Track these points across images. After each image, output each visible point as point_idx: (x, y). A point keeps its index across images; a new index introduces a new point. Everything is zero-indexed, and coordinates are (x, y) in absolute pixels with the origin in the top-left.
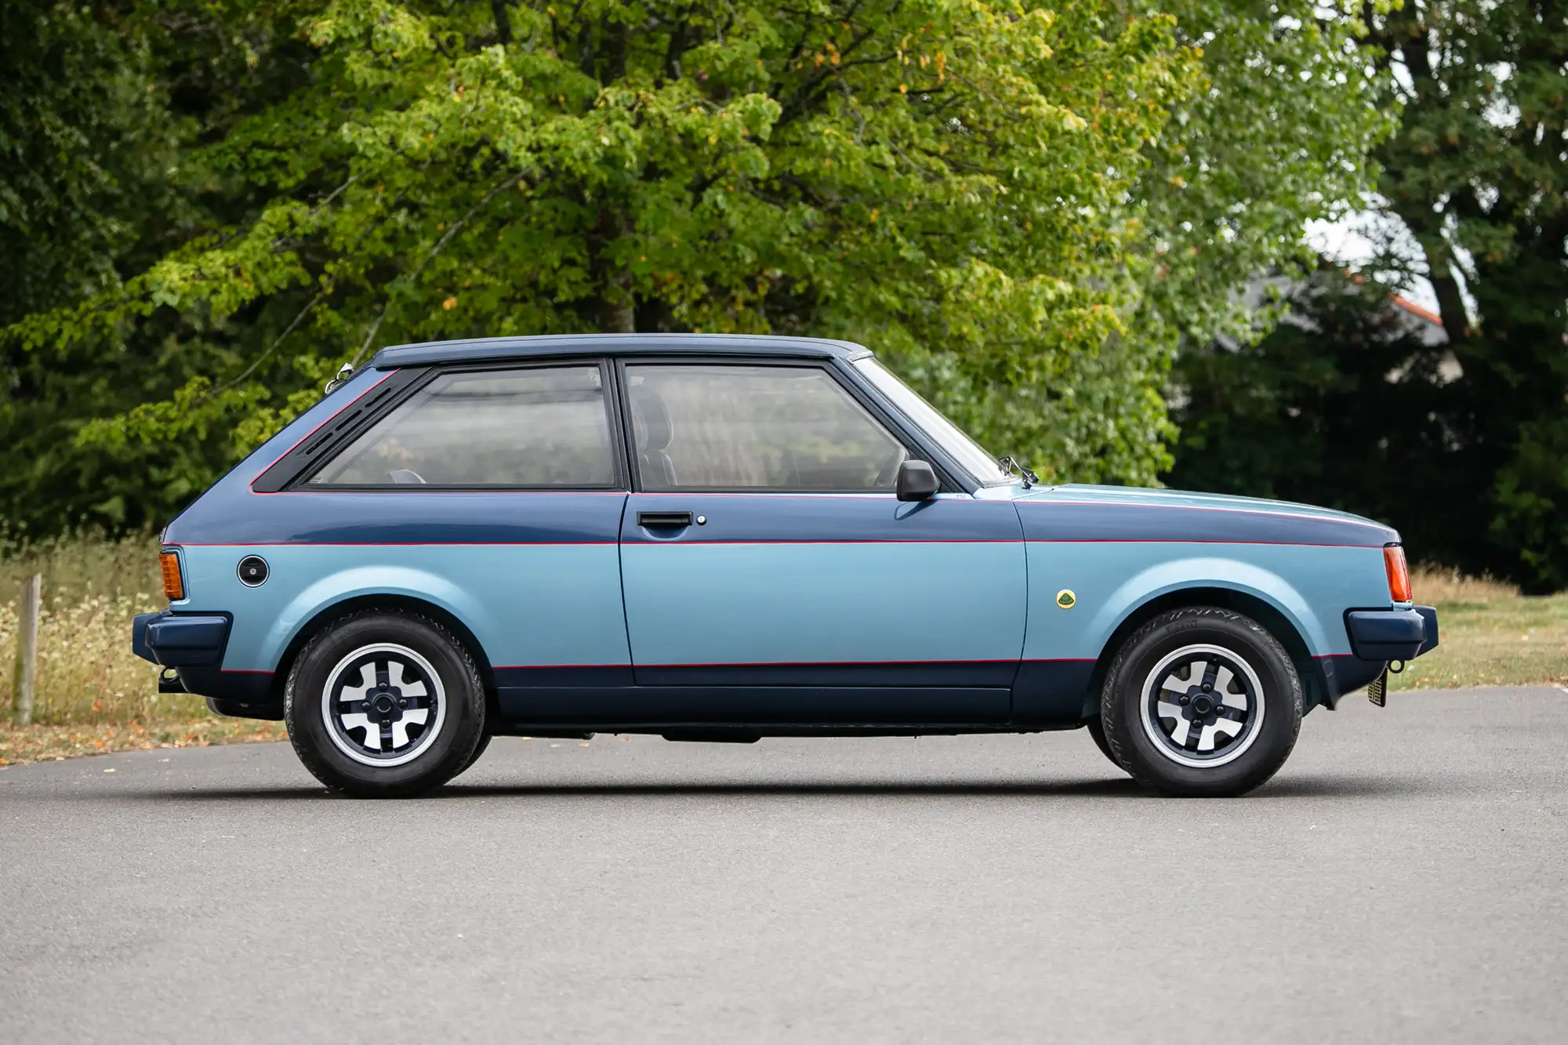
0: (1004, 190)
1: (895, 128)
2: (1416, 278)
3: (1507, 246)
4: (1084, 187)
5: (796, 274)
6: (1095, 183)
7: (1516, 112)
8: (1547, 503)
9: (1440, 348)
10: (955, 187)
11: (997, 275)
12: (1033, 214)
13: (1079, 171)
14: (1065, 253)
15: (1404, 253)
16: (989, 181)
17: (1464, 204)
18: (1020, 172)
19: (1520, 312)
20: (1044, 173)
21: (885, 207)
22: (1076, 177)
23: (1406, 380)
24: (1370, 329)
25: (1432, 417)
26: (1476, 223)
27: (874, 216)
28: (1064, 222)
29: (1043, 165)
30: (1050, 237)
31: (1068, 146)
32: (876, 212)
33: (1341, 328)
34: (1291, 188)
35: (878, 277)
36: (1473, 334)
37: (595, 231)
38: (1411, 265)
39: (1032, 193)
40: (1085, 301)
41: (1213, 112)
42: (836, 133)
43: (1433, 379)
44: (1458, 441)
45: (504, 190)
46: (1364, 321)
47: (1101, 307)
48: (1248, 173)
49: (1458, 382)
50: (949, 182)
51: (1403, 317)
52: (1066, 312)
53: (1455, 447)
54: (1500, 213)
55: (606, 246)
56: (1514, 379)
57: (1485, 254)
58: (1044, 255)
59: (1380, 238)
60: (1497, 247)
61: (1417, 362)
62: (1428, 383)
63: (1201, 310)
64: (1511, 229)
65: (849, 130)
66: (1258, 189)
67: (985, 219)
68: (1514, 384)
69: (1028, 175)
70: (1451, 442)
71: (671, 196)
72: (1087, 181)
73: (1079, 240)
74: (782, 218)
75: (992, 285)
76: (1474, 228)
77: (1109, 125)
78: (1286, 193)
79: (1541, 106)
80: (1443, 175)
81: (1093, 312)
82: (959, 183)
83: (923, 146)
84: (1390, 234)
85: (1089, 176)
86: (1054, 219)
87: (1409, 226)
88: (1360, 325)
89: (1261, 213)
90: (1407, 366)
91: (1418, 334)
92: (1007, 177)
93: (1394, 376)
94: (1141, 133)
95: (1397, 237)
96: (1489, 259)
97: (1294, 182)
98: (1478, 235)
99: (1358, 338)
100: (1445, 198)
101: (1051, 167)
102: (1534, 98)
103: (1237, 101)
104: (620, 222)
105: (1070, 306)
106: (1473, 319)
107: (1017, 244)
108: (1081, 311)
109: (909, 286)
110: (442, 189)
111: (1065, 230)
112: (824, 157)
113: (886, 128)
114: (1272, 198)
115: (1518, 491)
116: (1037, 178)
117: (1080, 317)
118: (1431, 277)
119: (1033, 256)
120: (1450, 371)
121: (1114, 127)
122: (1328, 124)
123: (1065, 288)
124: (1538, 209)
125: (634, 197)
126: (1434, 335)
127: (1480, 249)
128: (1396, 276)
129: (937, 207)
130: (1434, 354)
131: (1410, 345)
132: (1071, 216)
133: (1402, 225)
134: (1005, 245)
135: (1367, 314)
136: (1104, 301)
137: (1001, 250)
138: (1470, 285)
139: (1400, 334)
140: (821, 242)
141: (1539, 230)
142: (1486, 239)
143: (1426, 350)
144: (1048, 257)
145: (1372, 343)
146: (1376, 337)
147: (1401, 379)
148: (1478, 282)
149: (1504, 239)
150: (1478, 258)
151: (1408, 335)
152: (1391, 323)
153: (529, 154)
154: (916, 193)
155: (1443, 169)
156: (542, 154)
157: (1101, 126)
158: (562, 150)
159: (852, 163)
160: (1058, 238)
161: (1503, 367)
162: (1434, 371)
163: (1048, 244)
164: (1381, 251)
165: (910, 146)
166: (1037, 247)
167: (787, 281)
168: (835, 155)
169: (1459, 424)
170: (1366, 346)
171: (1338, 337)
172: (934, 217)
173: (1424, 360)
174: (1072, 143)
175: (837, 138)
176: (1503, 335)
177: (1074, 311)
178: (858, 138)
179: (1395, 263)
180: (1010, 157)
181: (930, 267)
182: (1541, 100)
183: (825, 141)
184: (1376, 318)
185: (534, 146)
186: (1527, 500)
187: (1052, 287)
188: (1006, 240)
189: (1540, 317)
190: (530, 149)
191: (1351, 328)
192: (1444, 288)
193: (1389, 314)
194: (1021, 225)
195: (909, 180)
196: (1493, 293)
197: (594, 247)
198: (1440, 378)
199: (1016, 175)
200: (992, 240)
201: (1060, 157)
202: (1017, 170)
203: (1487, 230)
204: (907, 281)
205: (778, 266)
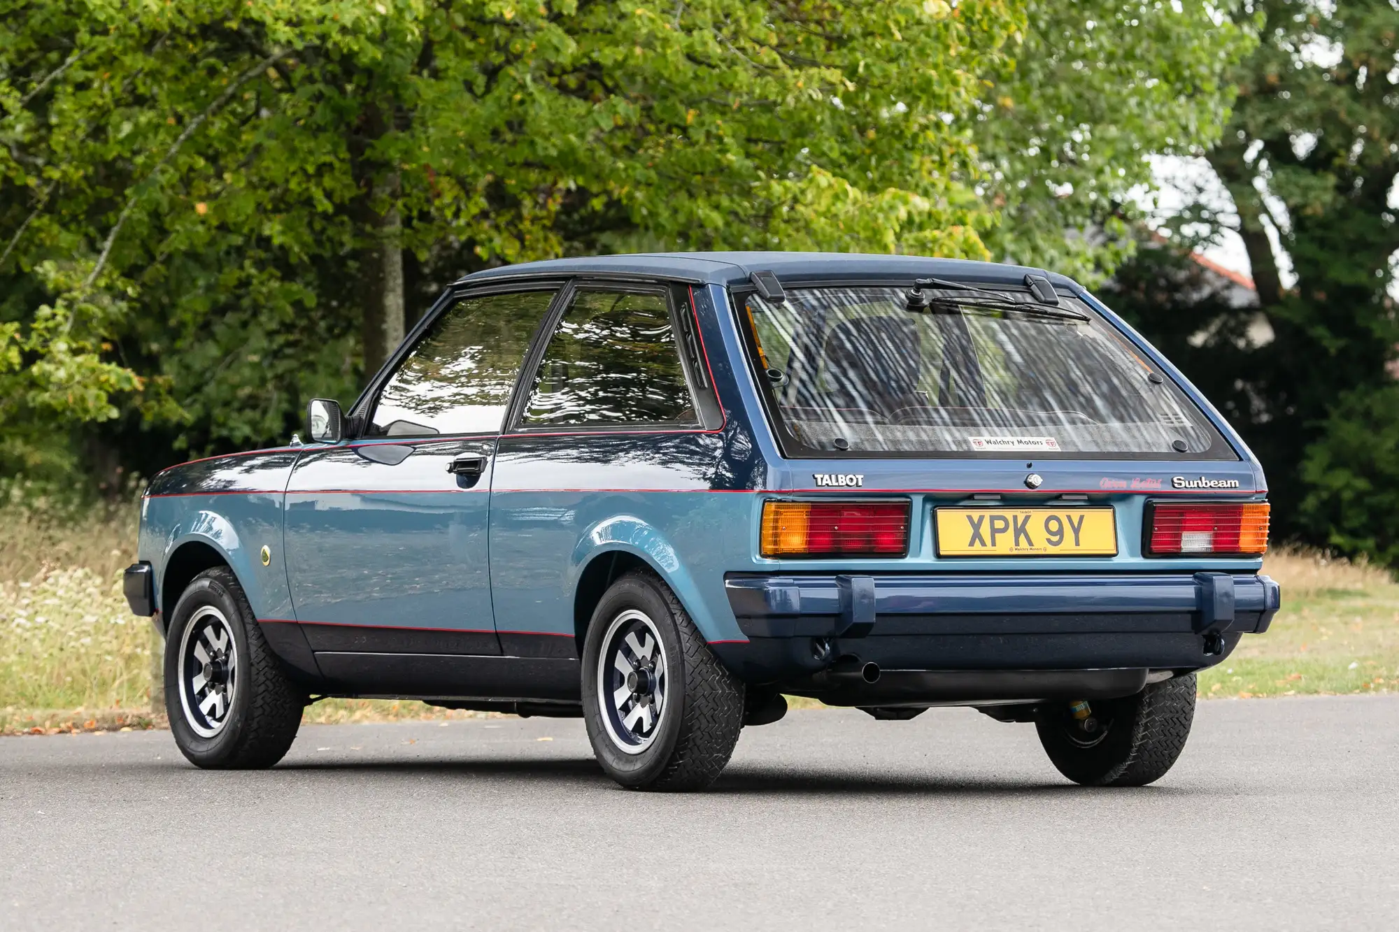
0: (851, 86)
1: (719, 12)
2: (1225, 231)
3: (1328, 197)
4: (941, 85)
5: (595, 188)
6: (955, 82)
7: (1339, 48)
8: (1362, 484)
9: (1249, 310)
10: (791, 81)
11: (841, 185)
12: (877, 118)
13: (936, 66)
14: (915, 166)
15: (1215, 205)
16: (834, 75)
17: (1279, 151)
18: (867, 66)
19: (1340, 273)
20: (893, 69)
21: (704, 105)
22: (933, 73)
23: (1212, 342)
24: (1174, 287)
25: (1239, 384)
26: (1295, 172)
27: (691, 117)
28: (915, 128)
29: (891, 60)
30: (898, 145)
31: (923, 37)
32: (692, 112)
33: (1142, 285)
34: (1136, 111)
35: (694, 190)
36: (1289, 294)
37: (358, 131)
38: (1221, 218)
39: (879, 92)
40: (939, 223)
41: (1049, 24)
42: (652, 15)
43: (1241, 343)
44: (1268, 411)
45: (250, 79)
46: (1166, 278)
47: (961, 229)
48: (1089, 94)
49: (1269, 347)
50: (784, 77)
51: (1209, 275)
52: (915, 234)
53: (1265, 418)
54: (1319, 161)
55: (372, 146)
56: (1333, 345)
57: (1304, 206)
58: (890, 167)
59: (1189, 188)
60: (1317, 198)
61: (1225, 324)
62: (1235, 348)
63: (1035, 249)
64: (1332, 180)
65: (663, 12)
66: (1097, 113)
67: (822, 122)
68: (1333, 351)
69: (875, 70)
70: (1259, 413)
71: (461, 78)
72: (946, 78)
73: (931, 151)
74: (590, 112)
75: (836, 197)
76: (1293, 178)
77: (973, 13)
78: (1132, 116)
79: (1369, 44)
80: (1261, 118)
81: (950, 235)
82: (796, 77)
83: (753, 34)
84: (1201, 183)
85: (948, 72)
86: (903, 125)
87: (1219, 175)
88: (1162, 282)
89: (1102, 139)
90: (1213, 328)
91: (1226, 293)
92: (851, 72)
93: (1198, 339)
94: (1005, 26)
95: (1207, 187)
96: (1309, 211)
97: (1140, 104)
98: (1297, 185)
99: (1161, 297)
100: (1258, 145)
101: (902, 62)
102: (1364, 33)
103: (1074, 12)
104: (388, 116)
105: (921, 227)
106: (1288, 280)
107: (858, 152)
108: (937, 233)
109: (732, 200)
110: (176, 79)
111: (915, 137)
112: (634, 43)
113: (708, 12)
114: (1115, 122)
115: (1331, 467)
116: (886, 76)
117: (935, 241)
118: (1243, 232)
119: (877, 168)
120: (1261, 334)
121: (978, 16)
122: (1179, 39)
123: (921, 204)
124: (1361, 159)
125: (406, 86)
126: (1242, 297)
127: (1295, 200)
128: (1204, 229)
129: (767, 106)
130: (1243, 316)
131: (1215, 306)
132: (923, 121)
133: (1212, 174)
134: (844, 154)
135: (1169, 269)
136: (962, 222)
137: (843, 160)
138: (1284, 240)
139: (1206, 291)
140: (626, 147)
141: (1359, 182)
142: (1306, 190)
143: (1234, 312)
144: (895, 169)
145: (1174, 302)
146: (1178, 296)
147: (1206, 342)
148: (1293, 237)
149: (1325, 189)
150: (1293, 211)
151: (1213, 296)
152: (1196, 282)
153: (287, 29)
154: (745, 89)
155: (1261, 111)
156: (303, 28)
157: (963, 13)
158: (327, 22)
159: (669, 51)
160: (906, 146)
161: (1320, 331)
162: (1242, 334)
163: (894, 153)
164: (1190, 201)
165: (735, 36)
166: (882, 157)
167: (582, 194)
168: (648, 44)
169: (1268, 394)
170: (1169, 306)
171: (1140, 296)
172: (763, 120)
173: (1232, 323)
174: (928, 35)
175: (652, 20)
176: (1321, 296)
177: (928, 234)
178: (676, 22)
179: (1205, 214)
180: (853, 50)
181: (758, 178)
182: (1371, 37)
183: (639, 23)
184: (1182, 275)
185: (295, 19)
186: (1339, 479)
187: (906, 202)
188: (845, 148)
189: (1361, 277)
190: (289, 23)
191: (1152, 285)
192: (1255, 243)
193: (1195, 270)
194: (862, 130)
195: (736, 74)
196: (1311, 250)
197: (356, 149)
198: (1249, 343)
199: (861, 70)
200: (833, 149)
201: (912, 49)
202: (862, 64)
203: (1308, 179)
204: (729, 195)
205: (575, 175)
